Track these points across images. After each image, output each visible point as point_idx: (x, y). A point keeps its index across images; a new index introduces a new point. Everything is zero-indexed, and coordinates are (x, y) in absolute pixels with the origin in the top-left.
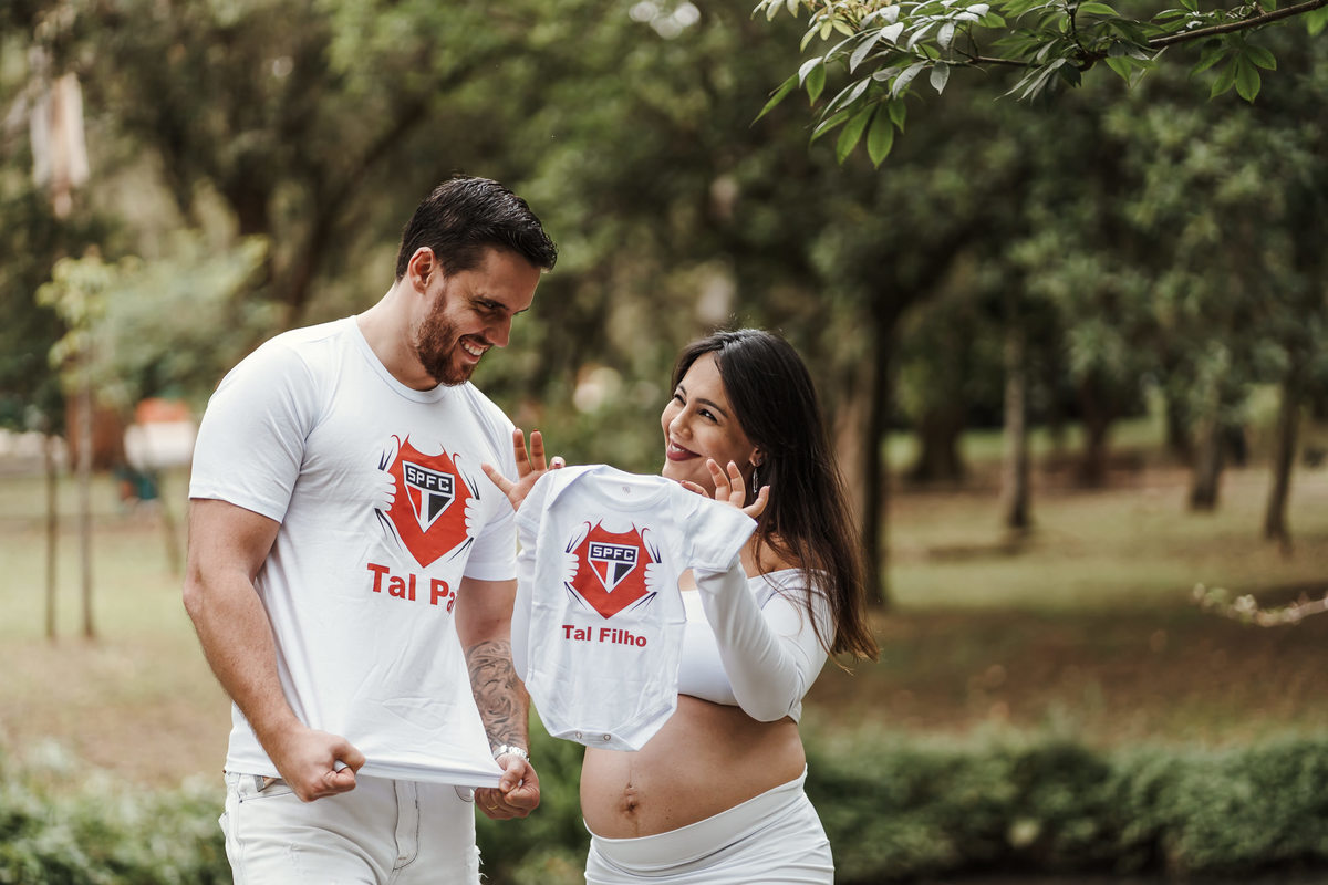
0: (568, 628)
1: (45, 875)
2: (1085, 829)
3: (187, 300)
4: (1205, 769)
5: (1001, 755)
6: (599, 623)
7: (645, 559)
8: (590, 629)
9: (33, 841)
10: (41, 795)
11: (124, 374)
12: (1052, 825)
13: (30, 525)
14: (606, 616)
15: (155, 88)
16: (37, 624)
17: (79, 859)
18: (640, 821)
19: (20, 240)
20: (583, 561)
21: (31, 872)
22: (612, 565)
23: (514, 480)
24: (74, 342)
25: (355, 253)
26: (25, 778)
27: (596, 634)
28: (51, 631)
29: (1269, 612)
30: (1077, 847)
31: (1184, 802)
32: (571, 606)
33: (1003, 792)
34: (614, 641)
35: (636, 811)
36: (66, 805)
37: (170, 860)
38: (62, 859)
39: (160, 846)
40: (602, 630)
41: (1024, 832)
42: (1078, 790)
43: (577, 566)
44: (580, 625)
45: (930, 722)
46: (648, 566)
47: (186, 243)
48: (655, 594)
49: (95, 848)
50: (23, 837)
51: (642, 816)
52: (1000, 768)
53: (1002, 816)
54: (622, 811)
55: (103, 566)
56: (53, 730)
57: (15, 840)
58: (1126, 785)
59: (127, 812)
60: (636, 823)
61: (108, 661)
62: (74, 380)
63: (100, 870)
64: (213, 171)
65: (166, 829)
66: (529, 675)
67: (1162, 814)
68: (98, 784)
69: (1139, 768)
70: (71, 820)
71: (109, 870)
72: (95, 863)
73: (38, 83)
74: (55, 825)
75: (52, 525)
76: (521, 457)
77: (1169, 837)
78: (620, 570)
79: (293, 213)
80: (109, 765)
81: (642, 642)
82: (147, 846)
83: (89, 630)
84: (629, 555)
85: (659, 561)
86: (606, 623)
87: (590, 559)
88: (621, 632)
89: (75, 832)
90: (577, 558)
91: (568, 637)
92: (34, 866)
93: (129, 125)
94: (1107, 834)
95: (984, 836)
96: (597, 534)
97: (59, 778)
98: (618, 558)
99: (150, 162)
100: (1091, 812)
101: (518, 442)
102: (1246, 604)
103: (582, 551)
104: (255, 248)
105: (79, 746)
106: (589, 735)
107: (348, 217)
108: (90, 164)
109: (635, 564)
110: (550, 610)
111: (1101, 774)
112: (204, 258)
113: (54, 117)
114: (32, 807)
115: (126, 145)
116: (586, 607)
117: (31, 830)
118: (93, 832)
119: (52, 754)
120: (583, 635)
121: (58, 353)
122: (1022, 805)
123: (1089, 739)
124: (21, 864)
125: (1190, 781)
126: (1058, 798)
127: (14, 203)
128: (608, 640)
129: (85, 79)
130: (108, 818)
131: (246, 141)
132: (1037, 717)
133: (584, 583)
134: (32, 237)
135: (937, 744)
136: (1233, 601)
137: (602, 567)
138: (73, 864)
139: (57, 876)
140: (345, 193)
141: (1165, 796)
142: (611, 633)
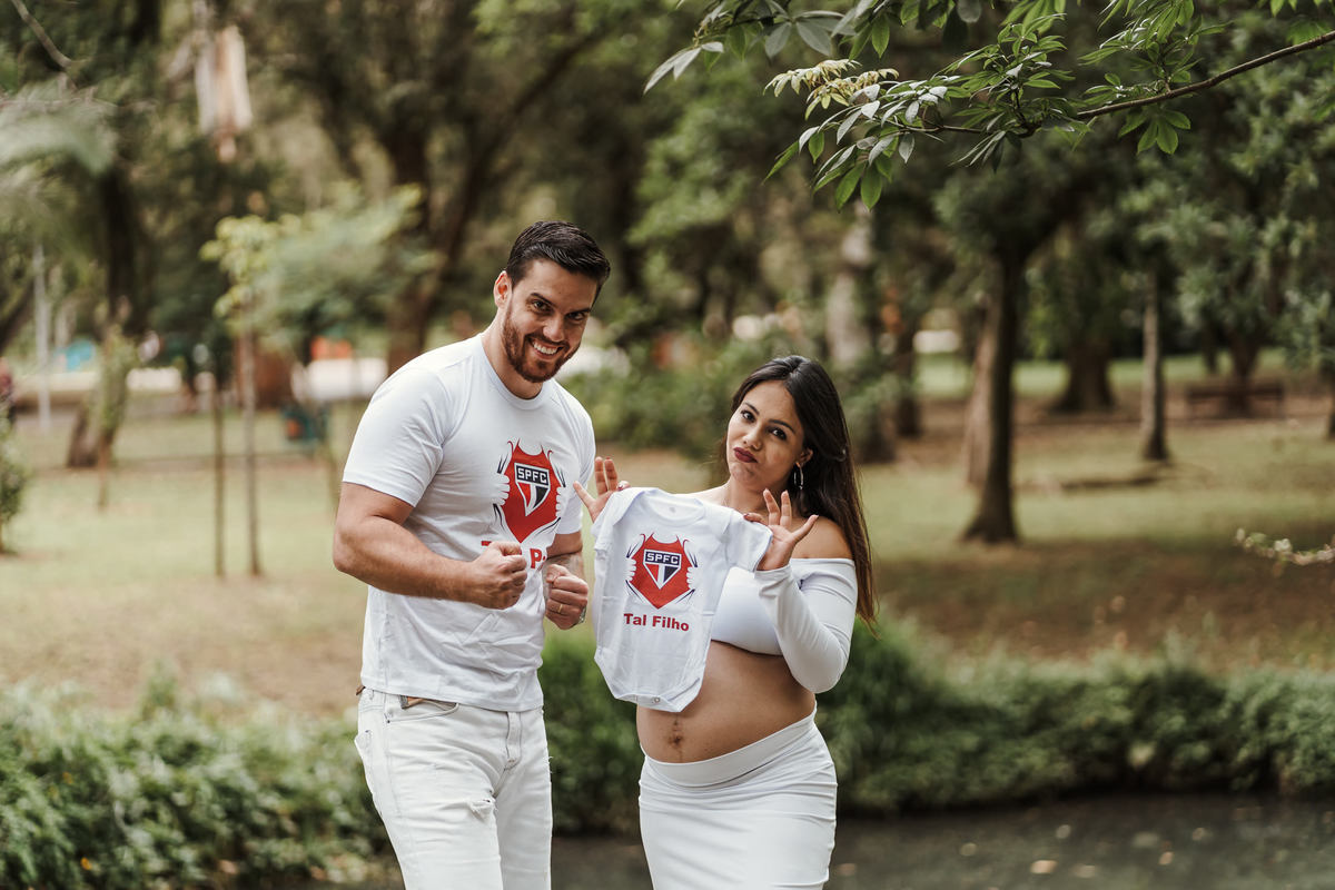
0: (628, 616)
1: (218, 800)
2: (1200, 750)
3: (345, 248)
4: (1313, 693)
5: (1120, 680)
6: (652, 612)
7: (686, 564)
8: (645, 616)
9: (205, 768)
10: (212, 722)
11: (287, 319)
12: (1167, 748)
13: (198, 463)
14: (658, 607)
15: (314, 40)
16: (207, 563)
17: (248, 784)
18: (684, 751)
19: (186, 187)
20: (639, 565)
21: (204, 797)
22: (662, 567)
23: (593, 498)
24: (238, 294)
25: (510, 196)
26: (197, 707)
27: (650, 621)
28: (220, 570)
29: (1304, 555)
30: (1192, 768)
31: (1294, 724)
32: (630, 599)
33: (1122, 715)
34: (664, 626)
35: (681, 743)
36: (236, 733)
37: (333, 784)
38: (232, 783)
39: (323, 772)
40: (655, 618)
41: (1141, 754)
42: (1192, 715)
43: (635, 568)
44: (638, 613)
45: (1053, 652)
46: (689, 569)
47: (345, 192)
48: (693, 591)
49: (264, 775)
50: (196, 764)
51: (686, 748)
52: (1118, 694)
53: (1120, 738)
54: (670, 743)
55: (268, 507)
56: (222, 665)
57: (190, 767)
58: (1238, 709)
59: (293, 740)
60: (681, 752)
61: (274, 597)
62: (239, 326)
63: (267, 794)
64: (371, 118)
65: (329, 755)
66: (598, 651)
67: (1274, 736)
68: (265, 713)
69: (1251, 693)
70: (241, 747)
71: (277, 794)
72: (264, 788)
73: (200, 36)
74: (225, 752)
75: (219, 462)
76: (600, 479)
77: (1280, 757)
78: (669, 571)
79: (450, 156)
80: (275, 697)
81: (685, 627)
82: (311, 771)
83: (255, 569)
84: (675, 560)
85: (696, 566)
86: (658, 612)
87: (644, 563)
88: (669, 619)
89: (243, 758)
90: (635, 562)
91: (628, 622)
92: (206, 791)
93: (289, 75)
94: (1220, 756)
95: (1103, 757)
96: (650, 543)
97: (230, 709)
98: (667, 562)
99: (310, 109)
100: (1205, 734)
101: (599, 467)
102: (1283, 545)
103: (638, 557)
104: (410, 195)
105: (247, 678)
106: (644, 698)
107: (502, 162)
108: (252, 110)
109: (679, 567)
110: (615, 601)
111: (1216, 698)
112: (363, 205)
113: (218, 65)
114: (204, 736)
115: (285, 95)
116: (642, 600)
117: (203, 758)
118: (260, 759)
119: (222, 686)
120: (640, 621)
121: (222, 306)
122: (1140, 729)
123: (1204, 665)
124: (195, 789)
125: (1301, 704)
126: (1176, 722)
127: (179, 153)
128: (659, 625)
129: (246, 30)
130: (275, 746)
131: (401, 89)
132: (1156, 645)
133: (641, 582)
134: (198, 186)
135: (1059, 671)
136: (1271, 545)
137: (655, 569)
138: (242, 789)
139: (229, 800)
140: (497, 141)
141: (1275, 718)
142: (661, 620)
